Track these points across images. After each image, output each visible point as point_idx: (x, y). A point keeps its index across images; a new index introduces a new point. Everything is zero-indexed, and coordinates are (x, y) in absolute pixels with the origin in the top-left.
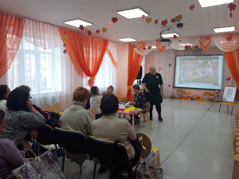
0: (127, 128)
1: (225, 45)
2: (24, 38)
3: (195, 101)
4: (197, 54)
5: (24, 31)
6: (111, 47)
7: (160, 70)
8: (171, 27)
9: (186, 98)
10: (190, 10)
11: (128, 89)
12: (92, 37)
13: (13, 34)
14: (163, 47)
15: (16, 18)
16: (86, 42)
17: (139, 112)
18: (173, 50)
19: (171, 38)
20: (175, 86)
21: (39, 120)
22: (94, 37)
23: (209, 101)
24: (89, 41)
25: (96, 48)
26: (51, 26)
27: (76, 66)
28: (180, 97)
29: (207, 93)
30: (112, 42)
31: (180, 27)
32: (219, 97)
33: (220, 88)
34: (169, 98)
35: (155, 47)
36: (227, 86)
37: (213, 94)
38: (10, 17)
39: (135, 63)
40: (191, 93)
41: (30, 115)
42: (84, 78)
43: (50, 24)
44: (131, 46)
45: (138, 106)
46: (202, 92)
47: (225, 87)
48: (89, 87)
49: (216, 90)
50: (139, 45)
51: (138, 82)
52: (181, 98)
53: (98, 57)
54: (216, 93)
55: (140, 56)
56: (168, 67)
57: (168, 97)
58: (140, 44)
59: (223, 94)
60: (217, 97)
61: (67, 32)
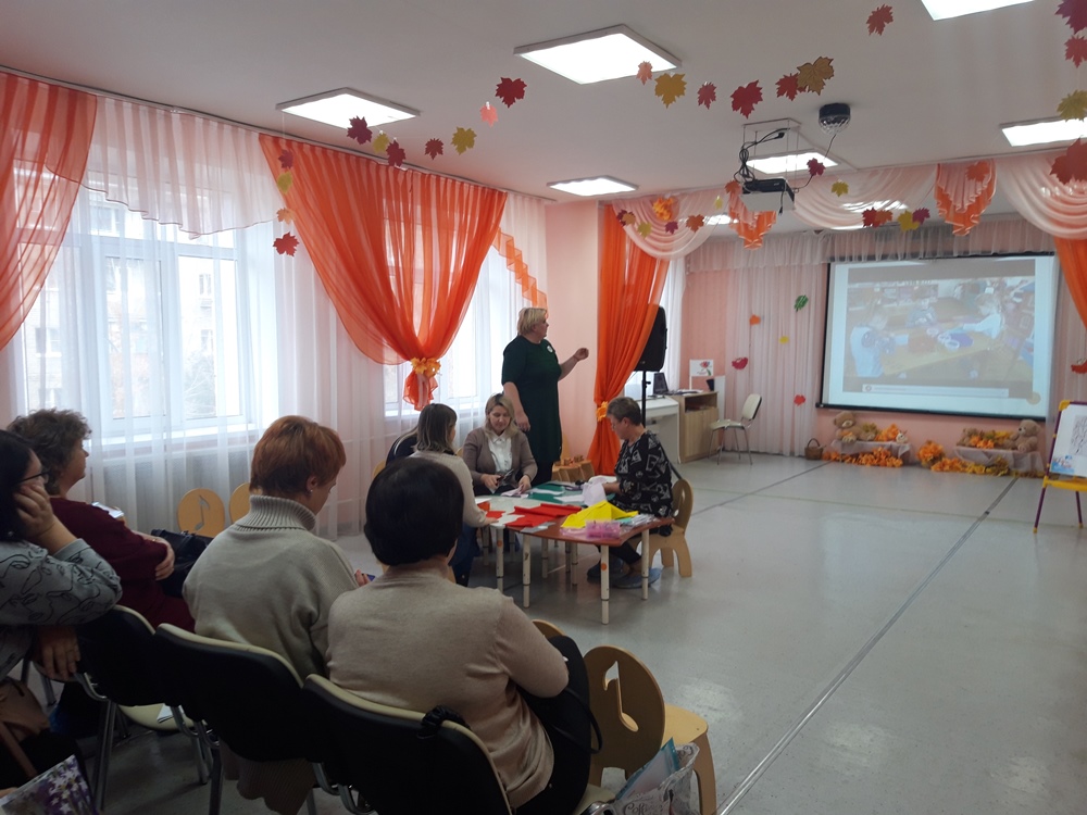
0: (503, 641)
1: (1060, 205)
2: (92, 183)
3: (924, 472)
4: (929, 250)
5: (95, 151)
6: (515, 222)
7: (756, 327)
8: (792, 124)
9: (880, 459)
10: (871, 31)
11: (598, 415)
12: (424, 175)
13: (39, 163)
14: (765, 218)
15: (53, 90)
16: (397, 200)
17: (635, 528)
18: (818, 232)
19: (797, 175)
20: (824, 401)
21: (80, 586)
22: (433, 177)
23: (990, 473)
24: (410, 194)
25: (447, 231)
26: (225, 126)
27: (349, 311)
28: (849, 451)
29: (982, 436)
30: (524, 197)
31: (834, 122)
32: (1038, 453)
33: (1041, 409)
34: (800, 456)
35: (725, 220)
36: (1071, 403)
37: (1011, 436)
38: (27, 88)
39: (631, 296)
40: (905, 433)
41: (29, 564)
42: (386, 367)
43: (222, 119)
44: (612, 215)
45: (635, 502)
46: (958, 429)
47: (1065, 405)
48: (409, 408)
49: (1025, 422)
50: (651, 211)
51: (645, 383)
52: (856, 458)
53: (452, 270)
54: (1025, 436)
55: (653, 260)
56: (793, 310)
57: (792, 454)
58: (655, 204)
59: (1054, 440)
60: (1029, 455)
61: (304, 156)
